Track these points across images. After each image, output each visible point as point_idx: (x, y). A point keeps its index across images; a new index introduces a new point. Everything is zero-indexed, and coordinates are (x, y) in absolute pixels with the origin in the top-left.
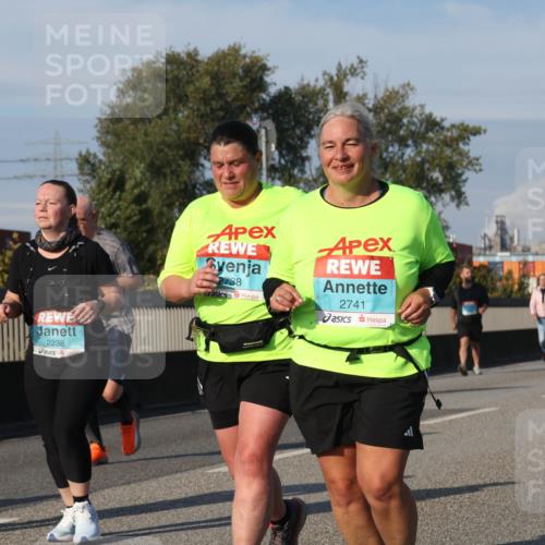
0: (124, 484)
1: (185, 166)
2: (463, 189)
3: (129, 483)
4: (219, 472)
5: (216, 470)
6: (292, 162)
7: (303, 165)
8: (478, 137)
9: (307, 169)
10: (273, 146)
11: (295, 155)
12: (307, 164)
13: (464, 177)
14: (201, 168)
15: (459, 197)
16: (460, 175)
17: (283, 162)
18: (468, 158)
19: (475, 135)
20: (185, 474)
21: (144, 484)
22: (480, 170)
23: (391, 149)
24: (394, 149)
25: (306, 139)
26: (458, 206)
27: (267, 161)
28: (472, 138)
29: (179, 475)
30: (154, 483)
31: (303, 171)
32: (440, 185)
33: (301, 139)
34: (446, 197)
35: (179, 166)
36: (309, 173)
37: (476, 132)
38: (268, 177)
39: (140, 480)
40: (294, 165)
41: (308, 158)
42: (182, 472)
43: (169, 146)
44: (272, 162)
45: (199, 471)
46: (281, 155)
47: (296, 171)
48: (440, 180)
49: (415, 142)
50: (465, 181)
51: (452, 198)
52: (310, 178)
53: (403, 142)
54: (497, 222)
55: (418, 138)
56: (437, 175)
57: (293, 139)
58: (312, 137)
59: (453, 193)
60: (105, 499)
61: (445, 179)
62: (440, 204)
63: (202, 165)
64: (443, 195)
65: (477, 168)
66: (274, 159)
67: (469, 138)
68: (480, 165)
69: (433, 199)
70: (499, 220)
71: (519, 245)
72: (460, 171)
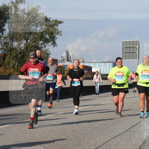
2: (56, 41)
7: (3, 32)
8: (61, 24)
13: (56, 37)
15: (54, 44)
16: (56, 36)
18: (58, 31)
19: (60, 23)
22: (62, 35)
25: (4, 23)
26: (54, 47)
28: (59, 24)
31: (3, 34)
32: (48, 39)
33: (2, 23)
34: (50, 43)
36: (5, 34)
37: (60, 22)
41: (4, 30)
47: (1, 34)
48: (48, 38)
50: (56, 38)
51: (52, 44)
52: (5, 36)
54: (66, 52)
56: (47, 36)
58: (6, 23)
59: (52, 42)
61: (50, 38)
62: (48, 46)
64: (49, 43)
65: (61, 34)
67: (58, 24)
68: (61, 33)
69: (46, 44)
70: (67, 51)
71: (73, 59)
72: (55, 35)
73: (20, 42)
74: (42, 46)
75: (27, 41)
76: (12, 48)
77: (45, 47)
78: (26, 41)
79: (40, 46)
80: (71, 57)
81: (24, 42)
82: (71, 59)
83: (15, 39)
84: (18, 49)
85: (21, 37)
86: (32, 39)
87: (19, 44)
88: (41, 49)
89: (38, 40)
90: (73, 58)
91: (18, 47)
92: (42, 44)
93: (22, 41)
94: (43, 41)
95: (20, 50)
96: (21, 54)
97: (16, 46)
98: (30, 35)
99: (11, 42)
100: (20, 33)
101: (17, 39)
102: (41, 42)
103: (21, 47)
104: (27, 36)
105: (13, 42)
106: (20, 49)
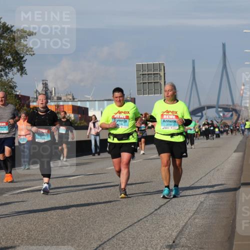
2: (24, 66)
13: (24, 59)
15: (22, 70)
16: (24, 57)
18: (27, 47)
19: (30, 35)
22: (34, 54)
26: (21, 75)
28: (28, 37)
32: (12, 62)
34: (15, 69)
37: (31, 34)
48: (11, 60)
50: (25, 61)
51: (18, 71)
54: (43, 84)
56: (9, 57)
59: (19, 67)
61: (14, 59)
62: (11, 73)
64: (13, 68)
65: (32, 53)
67: (26, 37)
68: (33, 51)
69: (7, 70)
70: (44, 82)
71: (55, 96)
72: (22, 55)
74: (1, 74)
77: (6, 76)
80: (51, 93)
82: (52, 95)
90: (55, 94)
92: (1, 71)
94: (2, 65)
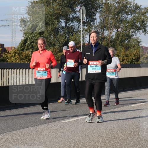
0: (33, 126)
1: (56, 22)
2: (147, 29)
3: (35, 126)
4: (64, 122)
5: (63, 122)
6: (90, 21)
7: (94, 21)
9: (95, 23)
10: (85, 15)
11: (91, 18)
12: (95, 21)
14: (60, 23)
15: (145, 31)
16: (147, 24)
17: (87, 20)
20: (53, 123)
21: (40, 126)
23: (123, 16)
24: (124, 15)
25: (95, 13)
26: (145, 34)
27: (82, 20)
29: (51, 123)
30: (43, 126)
31: (94, 23)
33: (94, 13)
35: (54, 21)
36: (96, 24)
38: (82, 25)
39: (38, 125)
40: (91, 21)
41: (95, 19)
42: (52, 122)
43: (51, 15)
44: (84, 20)
45: (58, 122)
46: (87, 18)
47: (92, 23)
48: (139, 26)
49: (131, 13)
51: (143, 32)
52: (96, 26)
53: (127, 13)
55: (132, 12)
56: (138, 24)
57: (91, 13)
58: (97, 12)
59: (143, 30)
60: (26, 131)
61: (141, 25)
63: (61, 22)
64: (140, 31)
66: (84, 19)
69: (136, 32)
73: (111, 31)
74: (133, 34)
75: (118, 30)
76: (103, 37)
77: (136, 35)
78: (116, 30)
79: (130, 34)
81: (115, 30)
83: (106, 28)
84: (109, 38)
85: (112, 25)
86: (123, 27)
87: (110, 32)
88: (132, 37)
89: (130, 28)
91: (109, 35)
92: (133, 32)
93: (113, 30)
94: (134, 29)
95: (111, 39)
96: (112, 43)
97: (107, 35)
98: (121, 24)
99: (102, 31)
100: (111, 22)
101: (108, 28)
102: (132, 30)
103: (112, 36)
104: (117, 24)
105: (104, 31)
106: (111, 37)
